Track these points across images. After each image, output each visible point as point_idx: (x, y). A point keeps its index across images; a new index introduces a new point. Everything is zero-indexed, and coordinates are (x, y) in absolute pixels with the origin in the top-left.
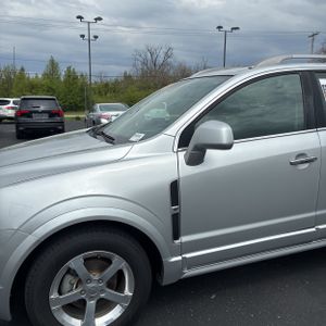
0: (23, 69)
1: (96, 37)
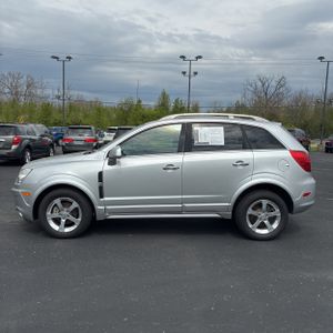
0: (139, 101)
1: (196, 73)
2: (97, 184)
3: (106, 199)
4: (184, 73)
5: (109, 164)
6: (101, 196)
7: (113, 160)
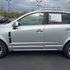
0: (27, 12)
1: (40, 5)
2: (8, 37)
3: (12, 43)
4: (38, 5)
5: (14, 29)
6: (10, 42)
7: (15, 27)
